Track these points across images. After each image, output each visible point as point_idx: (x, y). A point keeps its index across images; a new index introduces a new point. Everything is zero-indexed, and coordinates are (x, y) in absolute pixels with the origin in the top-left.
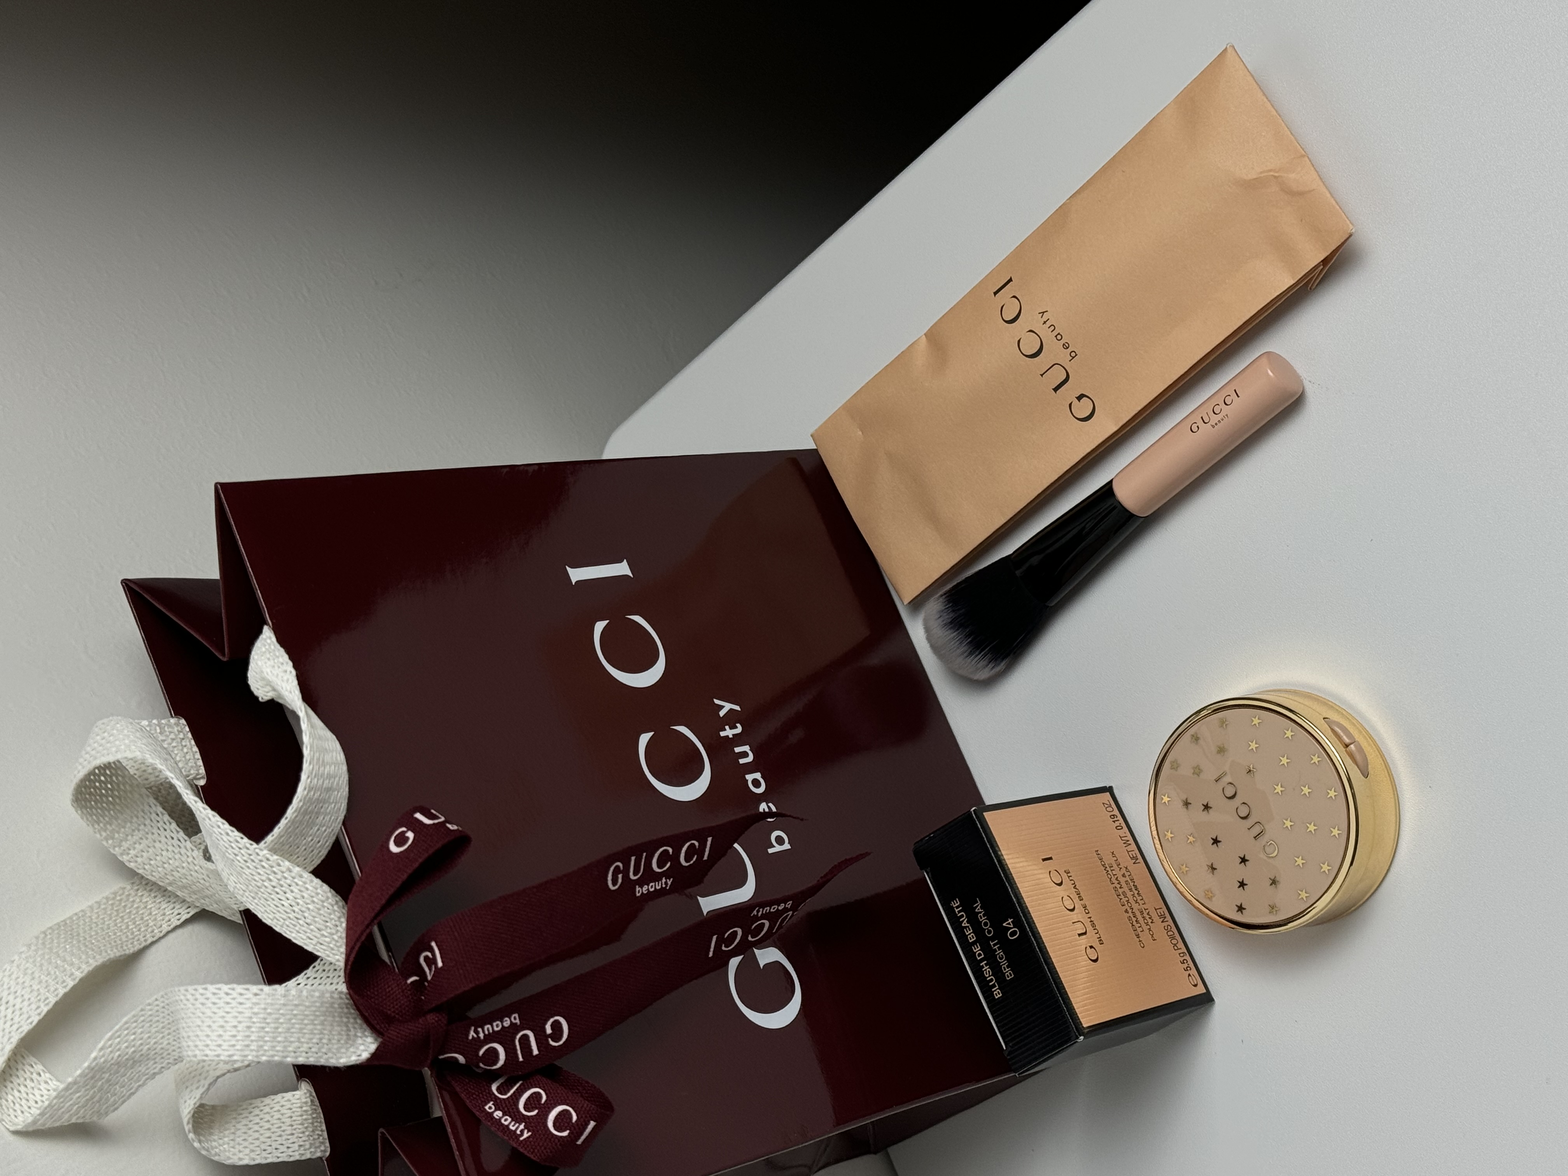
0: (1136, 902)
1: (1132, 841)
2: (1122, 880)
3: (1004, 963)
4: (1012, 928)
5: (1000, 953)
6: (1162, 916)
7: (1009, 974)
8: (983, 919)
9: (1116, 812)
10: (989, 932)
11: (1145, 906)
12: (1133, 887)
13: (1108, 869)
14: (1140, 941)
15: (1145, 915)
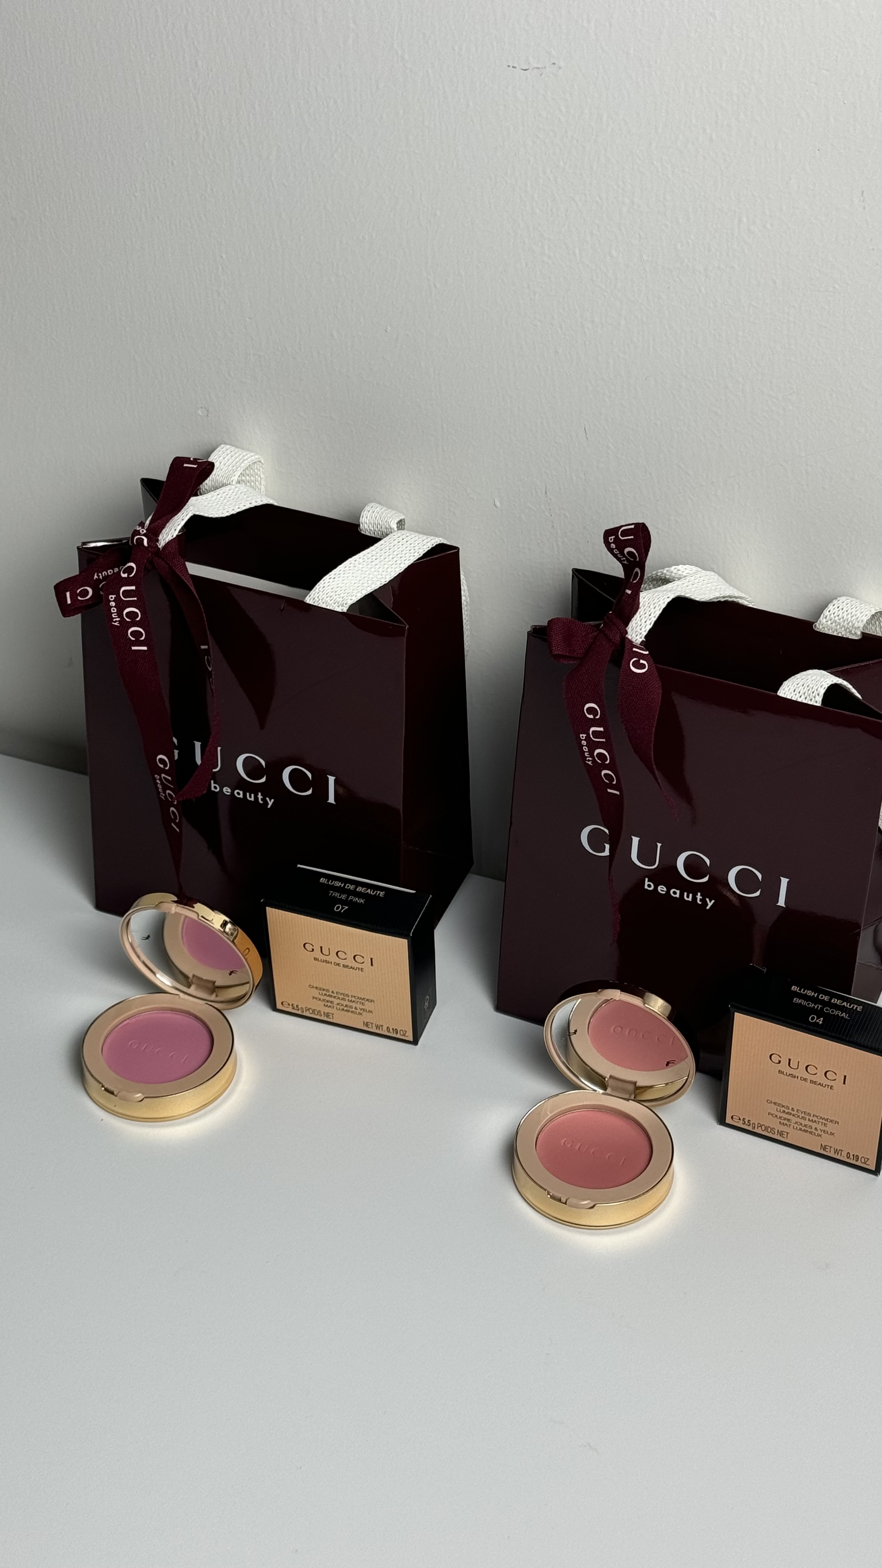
0: (796, 1123)
1: (836, 1156)
2: (814, 1125)
3: (804, 1003)
4: (817, 1020)
5: (812, 1005)
6: (781, 1134)
7: (796, 1000)
8: (836, 1013)
9: (859, 1163)
10: (827, 1010)
11: (792, 1127)
12: (806, 1129)
13: (824, 1121)
14: (771, 1103)
15: (786, 1122)
